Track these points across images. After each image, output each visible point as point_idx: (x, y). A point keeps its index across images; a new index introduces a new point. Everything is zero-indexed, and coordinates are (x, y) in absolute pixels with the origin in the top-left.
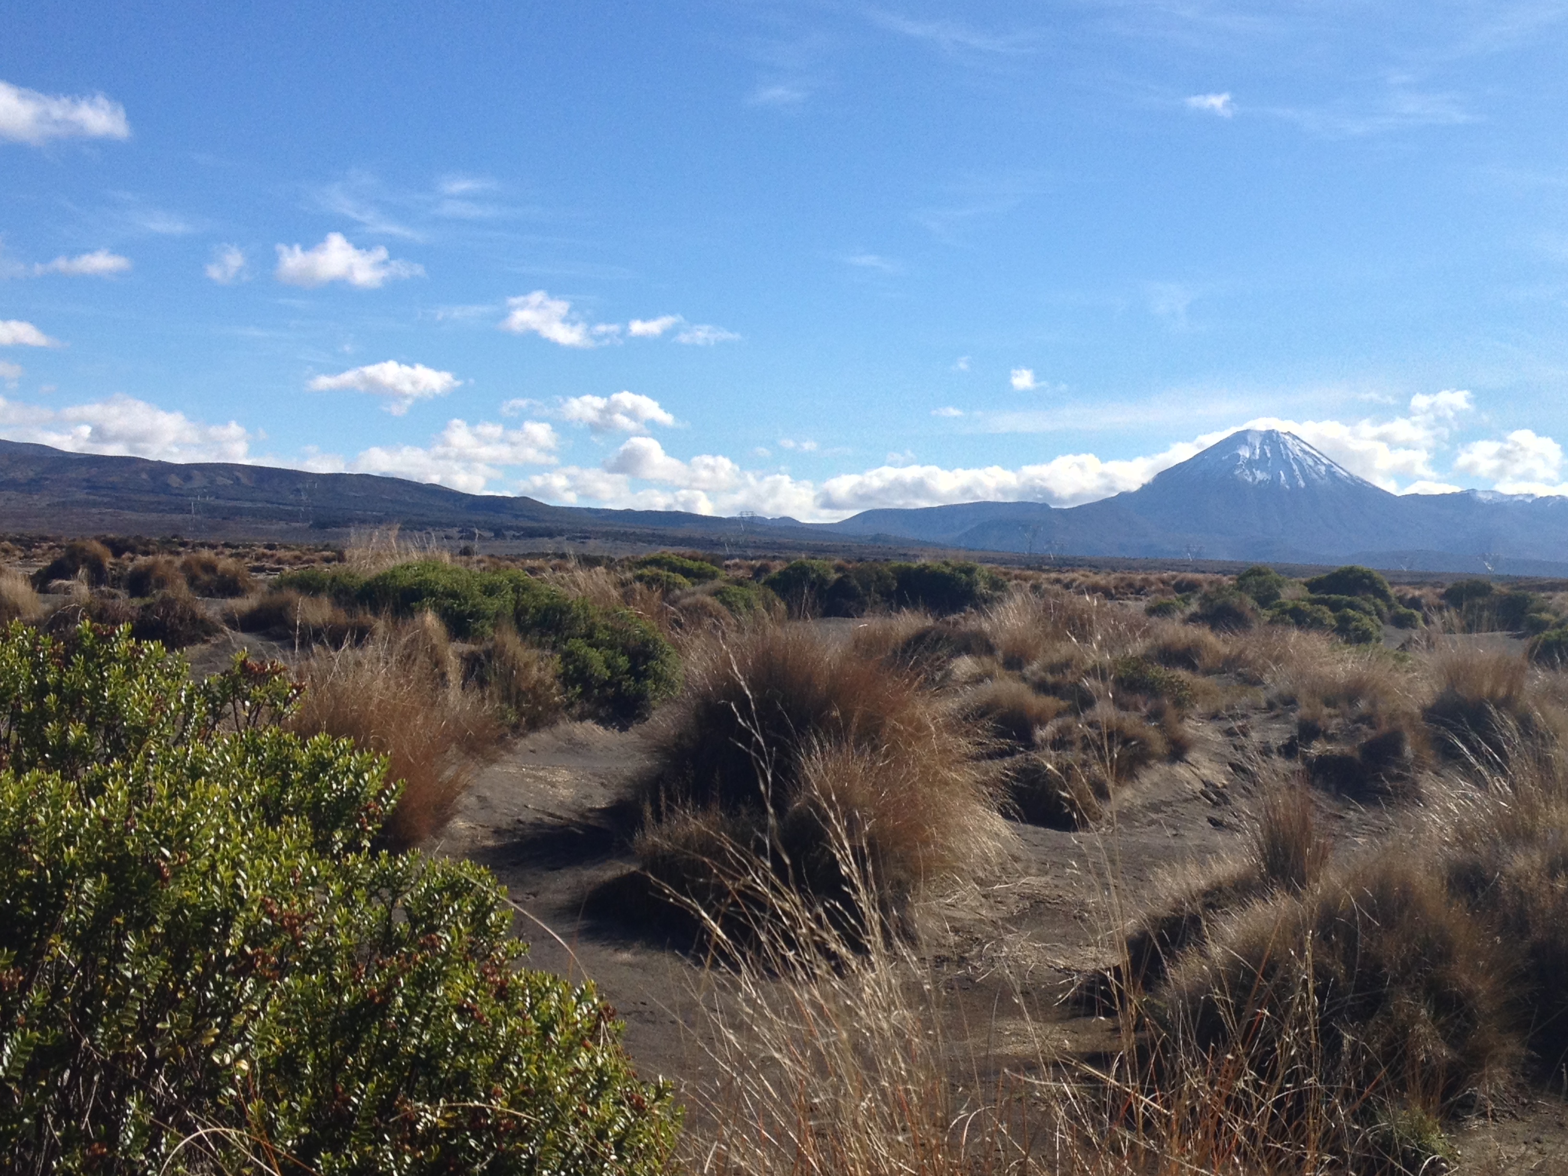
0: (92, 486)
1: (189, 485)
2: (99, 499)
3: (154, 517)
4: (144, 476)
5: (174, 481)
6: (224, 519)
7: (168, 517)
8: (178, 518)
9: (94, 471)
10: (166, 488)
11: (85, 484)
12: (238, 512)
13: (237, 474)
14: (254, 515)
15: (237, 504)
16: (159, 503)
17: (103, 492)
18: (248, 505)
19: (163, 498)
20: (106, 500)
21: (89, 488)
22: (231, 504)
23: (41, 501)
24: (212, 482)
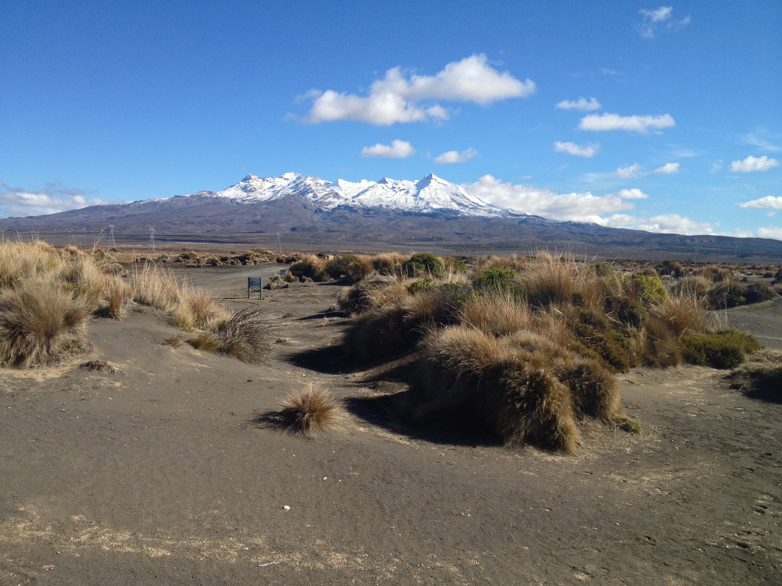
0: (660, 244)
1: (694, 243)
2: (662, 248)
3: (681, 254)
4: (678, 240)
5: (688, 241)
6: (706, 254)
7: (686, 253)
8: (689, 254)
9: (660, 239)
10: (685, 244)
11: (657, 243)
12: (710, 252)
13: (710, 238)
14: (717, 253)
15: (711, 249)
16: (683, 249)
17: (664, 246)
18: (714, 249)
19: (684, 247)
20: (664, 248)
21: (659, 244)
22: (709, 249)
23: (642, 249)
24: (702, 241)
